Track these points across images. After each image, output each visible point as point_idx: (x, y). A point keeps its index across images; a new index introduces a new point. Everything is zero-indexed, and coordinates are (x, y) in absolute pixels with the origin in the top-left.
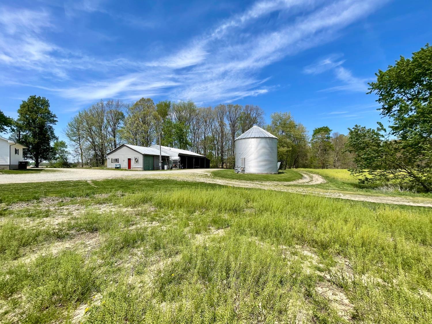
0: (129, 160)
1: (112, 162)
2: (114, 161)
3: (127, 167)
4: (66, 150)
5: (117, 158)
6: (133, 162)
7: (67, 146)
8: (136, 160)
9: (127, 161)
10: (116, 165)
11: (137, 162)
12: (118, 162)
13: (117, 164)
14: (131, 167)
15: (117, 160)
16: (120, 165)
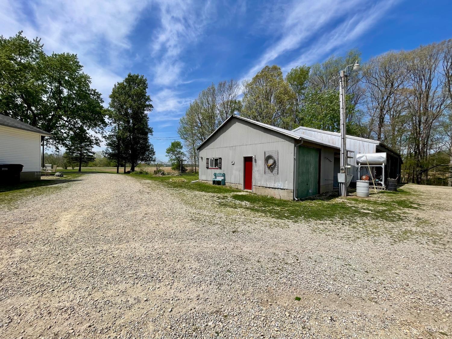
0: (248, 161)
1: (208, 168)
2: (212, 165)
3: (242, 182)
4: (182, 151)
5: (217, 157)
6: (258, 168)
7: (182, 146)
8: (271, 162)
9: (240, 166)
10: (215, 175)
11: (272, 168)
12: (220, 168)
13: (218, 171)
14: (253, 184)
15: (217, 163)
16: (224, 175)
